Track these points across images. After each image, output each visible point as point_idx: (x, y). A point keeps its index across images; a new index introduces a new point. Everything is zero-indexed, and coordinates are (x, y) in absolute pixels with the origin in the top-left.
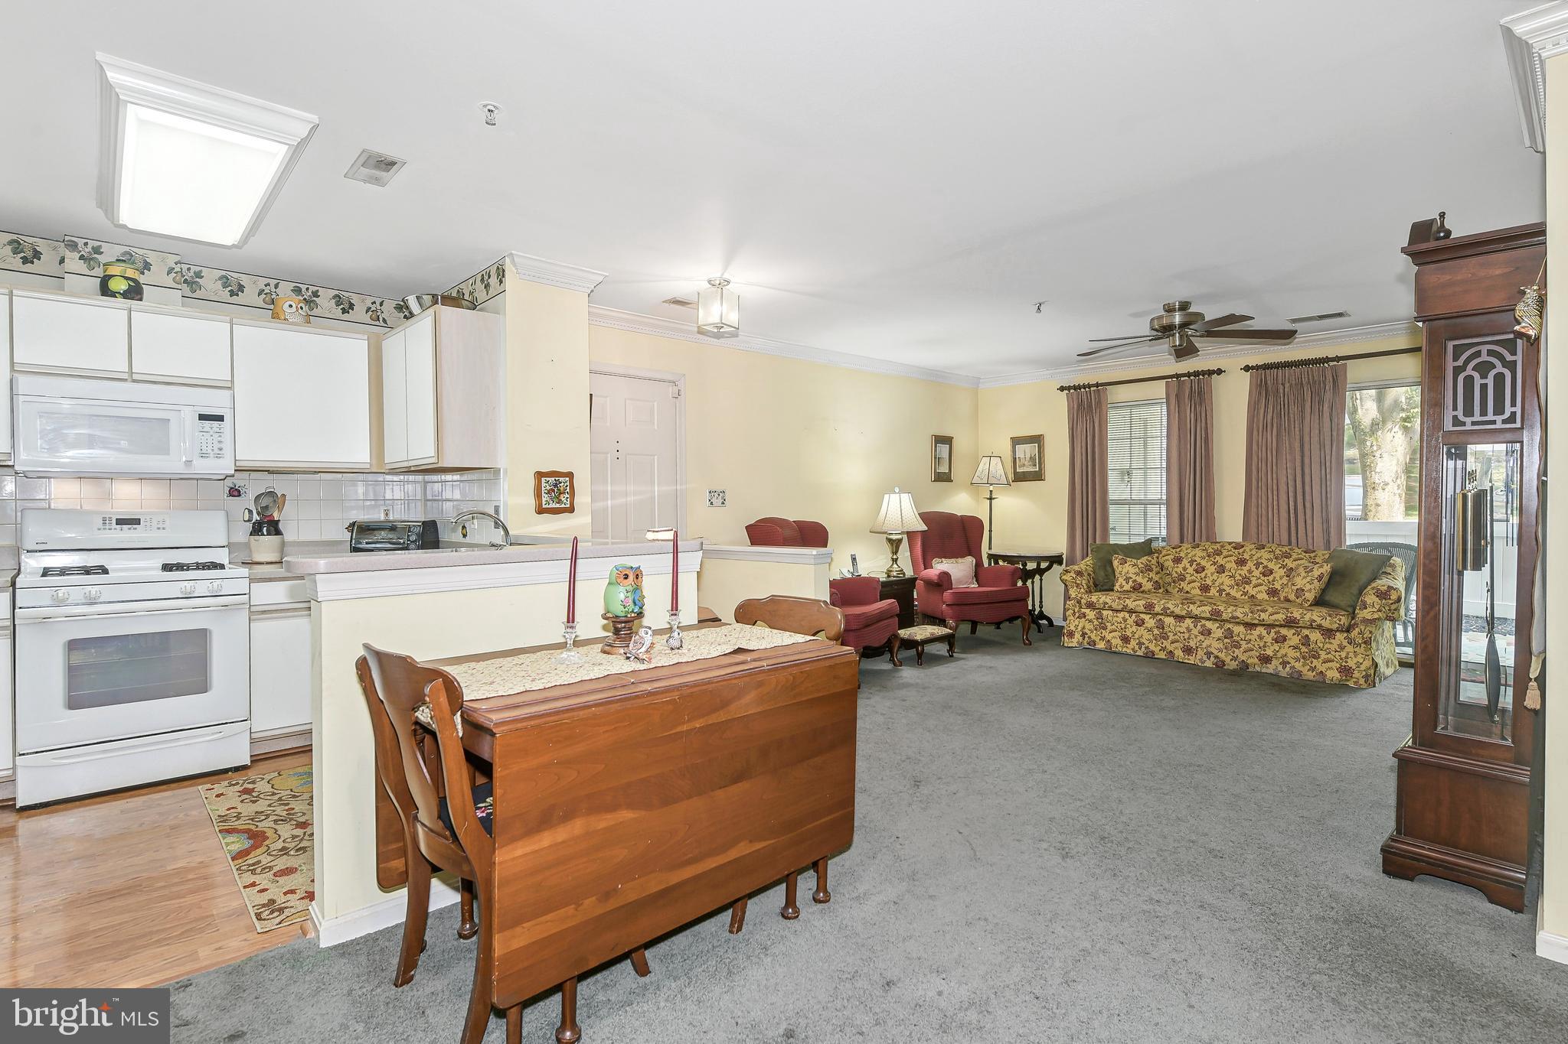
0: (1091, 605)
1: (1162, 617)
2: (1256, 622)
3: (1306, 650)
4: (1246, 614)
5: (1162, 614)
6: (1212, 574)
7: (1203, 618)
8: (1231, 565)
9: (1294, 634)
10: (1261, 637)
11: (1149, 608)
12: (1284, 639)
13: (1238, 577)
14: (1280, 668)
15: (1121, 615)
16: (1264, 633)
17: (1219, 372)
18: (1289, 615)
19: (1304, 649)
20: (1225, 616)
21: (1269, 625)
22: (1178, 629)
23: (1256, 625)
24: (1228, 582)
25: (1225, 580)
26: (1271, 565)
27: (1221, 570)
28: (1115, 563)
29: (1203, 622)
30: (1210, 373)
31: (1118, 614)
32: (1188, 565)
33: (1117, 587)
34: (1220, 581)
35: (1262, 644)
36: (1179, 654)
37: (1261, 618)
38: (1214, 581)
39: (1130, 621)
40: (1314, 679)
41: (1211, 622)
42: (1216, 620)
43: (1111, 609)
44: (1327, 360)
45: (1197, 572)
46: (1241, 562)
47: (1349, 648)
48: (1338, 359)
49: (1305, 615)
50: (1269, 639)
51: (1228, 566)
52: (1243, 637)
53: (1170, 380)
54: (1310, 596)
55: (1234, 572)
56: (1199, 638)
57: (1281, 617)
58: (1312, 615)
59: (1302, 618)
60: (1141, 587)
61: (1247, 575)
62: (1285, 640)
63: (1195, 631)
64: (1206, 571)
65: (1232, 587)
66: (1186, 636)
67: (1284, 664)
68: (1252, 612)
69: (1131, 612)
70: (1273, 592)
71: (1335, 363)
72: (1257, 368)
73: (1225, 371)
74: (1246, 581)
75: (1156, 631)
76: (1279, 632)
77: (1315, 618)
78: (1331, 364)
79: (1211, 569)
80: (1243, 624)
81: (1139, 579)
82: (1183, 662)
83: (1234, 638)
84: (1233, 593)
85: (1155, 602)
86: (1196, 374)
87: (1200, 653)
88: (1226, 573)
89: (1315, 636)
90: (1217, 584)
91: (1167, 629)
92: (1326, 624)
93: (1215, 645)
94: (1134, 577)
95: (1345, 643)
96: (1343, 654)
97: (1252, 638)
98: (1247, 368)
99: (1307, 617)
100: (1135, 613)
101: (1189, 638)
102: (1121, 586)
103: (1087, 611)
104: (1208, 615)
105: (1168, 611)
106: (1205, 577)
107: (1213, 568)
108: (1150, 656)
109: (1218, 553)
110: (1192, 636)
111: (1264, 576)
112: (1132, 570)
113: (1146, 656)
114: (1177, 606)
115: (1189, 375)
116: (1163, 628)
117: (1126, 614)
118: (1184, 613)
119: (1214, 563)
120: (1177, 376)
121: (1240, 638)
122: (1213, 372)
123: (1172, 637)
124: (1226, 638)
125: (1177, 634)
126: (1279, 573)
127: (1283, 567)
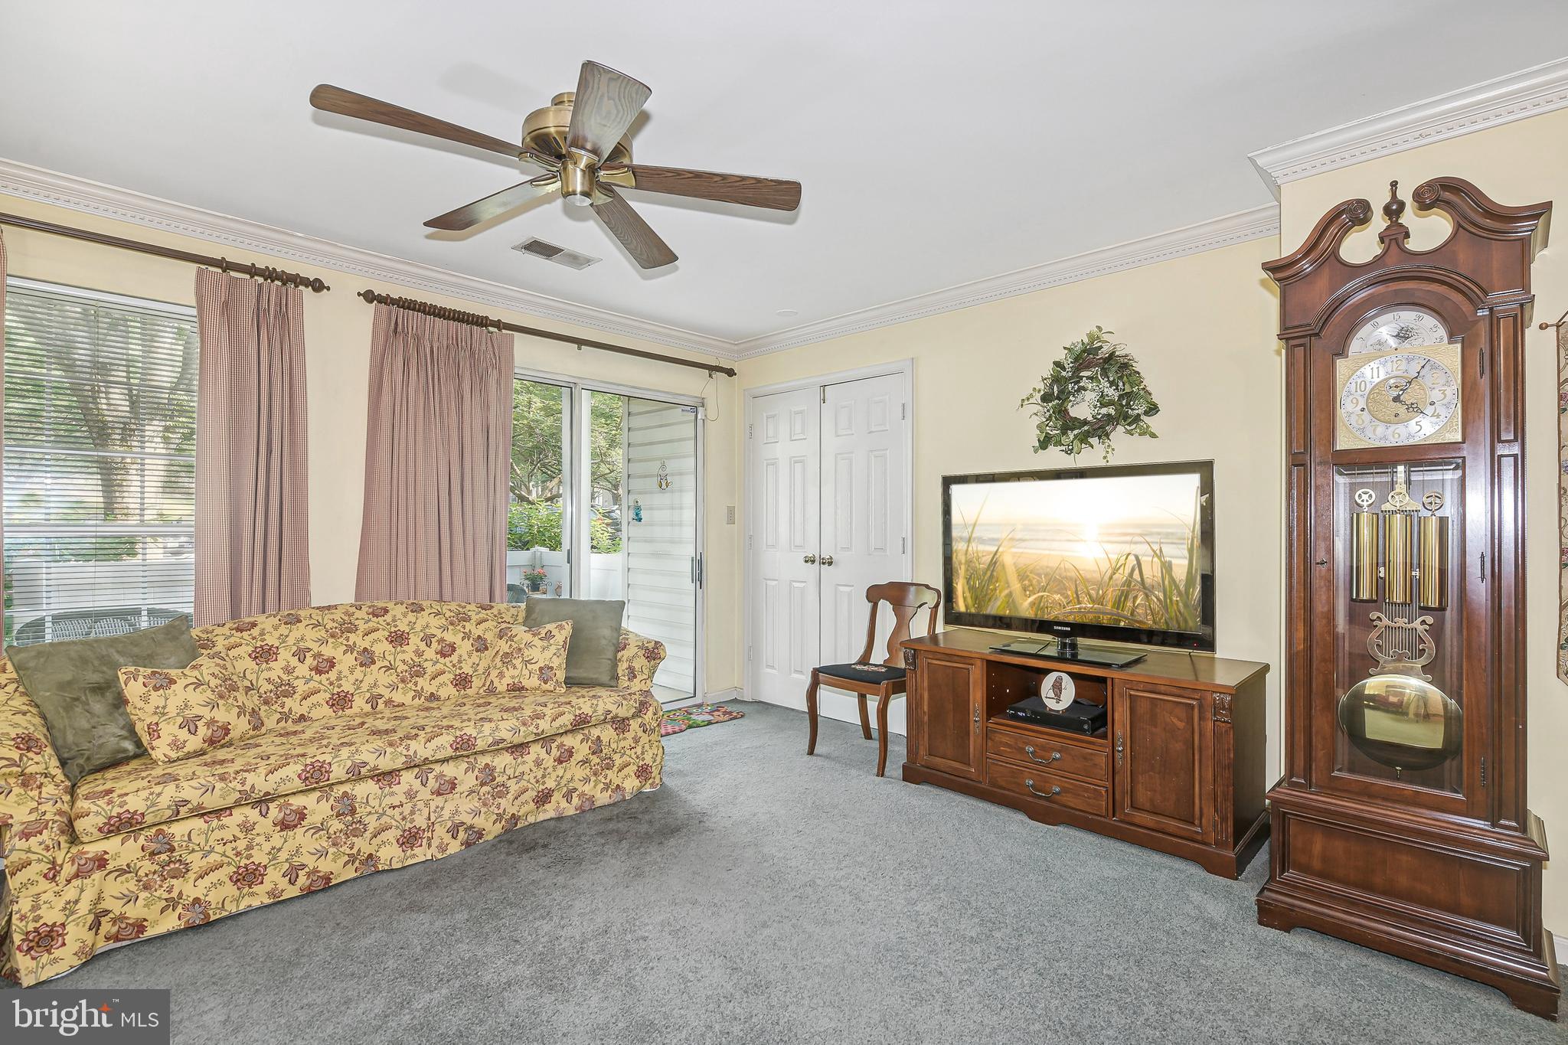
0: (124, 825)
1: (347, 788)
2: (532, 739)
3: (598, 760)
4: (516, 731)
5: (347, 782)
6: (352, 671)
7: (437, 761)
8: (382, 647)
9: (582, 742)
10: (538, 763)
11: (316, 779)
12: (570, 753)
13: (402, 667)
14: (564, 804)
15: (238, 816)
16: (543, 753)
17: (318, 286)
18: (578, 712)
19: (595, 760)
20: (481, 744)
21: (548, 738)
22: (388, 801)
24: (385, 679)
25: (377, 677)
27: (367, 659)
28: (133, 690)
29: (437, 768)
30: (297, 280)
31: (226, 820)
32: (294, 662)
33: (161, 750)
34: (369, 680)
35: (539, 774)
36: (390, 854)
37: (539, 730)
38: (358, 683)
39: (265, 825)
40: (611, 801)
41: (453, 764)
42: (463, 756)
43: (200, 813)
44: (482, 322)
45: (319, 671)
46: (398, 639)
47: (645, 738)
48: (499, 324)
49: (597, 705)
50: (549, 762)
51: (378, 650)
52: (510, 772)
53: (204, 267)
54: (561, 675)
55: (391, 658)
56: (432, 805)
57: (567, 720)
58: (605, 704)
59: (595, 711)
60: (227, 731)
61: (416, 659)
62: (573, 754)
63: (424, 794)
64: (337, 667)
65: (394, 687)
66: (407, 809)
67: (568, 796)
68: (524, 724)
69: (262, 802)
70: (462, 682)
71: (497, 330)
72: (389, 301)
73: (328, 289)
74: (417, 671)
75: (336, 825)
76: (562, 745)
78: (491, 329)
79: (346, 662)
80: (507, 749)
81: (221, 716)
82: (404, 868)
83: (497, 780)
84: (398, 697)
85: (328, 758)
86: (270, 275)
87: (440, 831)
88: (379, 664)
89: (607, 734)
90: (365, 687)
91: (361, 811)
93: (462, 807)
94: (206, 712)
95: (640, 733)
96: (639, 750)
97: (525, 768)
98: (369, 296)
99: (600, 711)
100: (272, 800)
101: (412, 813)
102: (176, 745)
103: (112, 845)
104: (450, 752)
105: (363, 771)
106: (338, 679)
107: (350, 660)
108: (324, 886)
109: (347, 627)
110: (420, 805)
111: (444, 656)
112: (196, 698)
113: (309, 893)
114: (382, 753)
115: (252, 271)
116: (353, 811)
117: (247, 810)
118: (398, 763)
119: (350, 649)
120: (225, 266)
121: (506, 777)
122: (306, 282)
123: (372, 823)
124: (482, 784)
125: (384, 813)
126: (464, 647)
127: (467, 636)
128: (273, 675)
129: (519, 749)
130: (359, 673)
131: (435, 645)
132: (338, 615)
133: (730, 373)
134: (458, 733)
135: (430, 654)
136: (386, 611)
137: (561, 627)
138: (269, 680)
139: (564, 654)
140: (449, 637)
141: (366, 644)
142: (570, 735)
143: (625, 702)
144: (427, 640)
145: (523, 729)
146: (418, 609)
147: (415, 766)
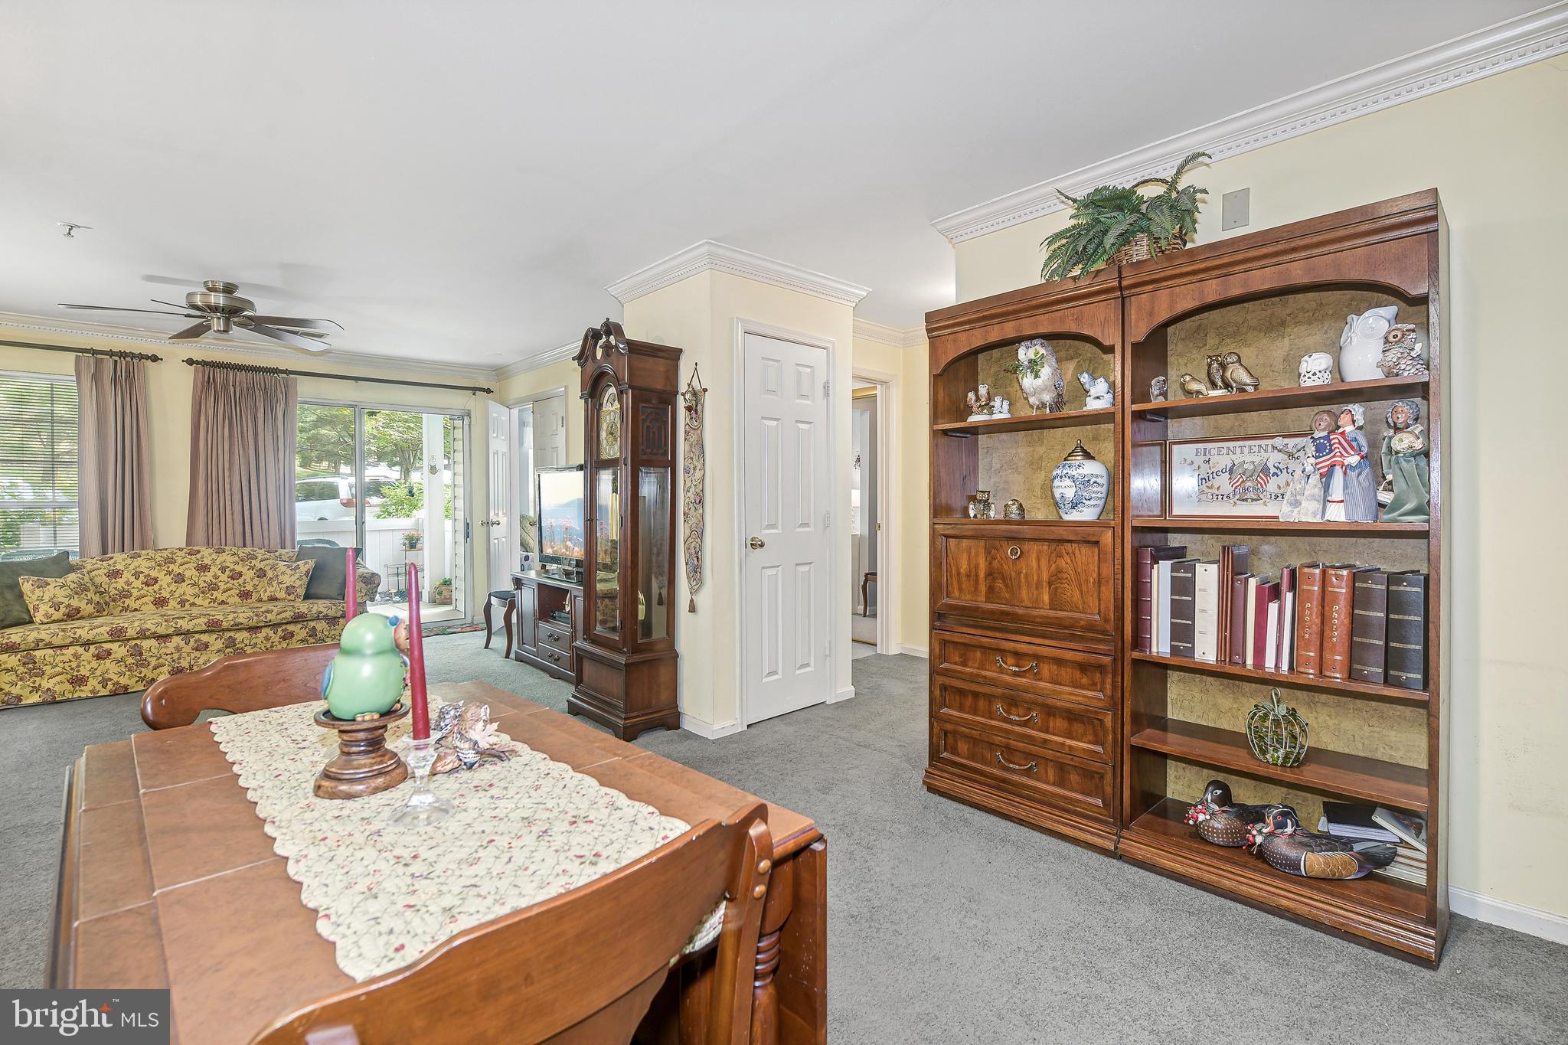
1: (138, 642)
2: (263, 624)
4: (251, 619)
5: (137, 638)
6: (169, 585)
7: (197, 632)
8: (190, 572)
9: (301, 628)
10: (267, 638)
11: (118, 635)
12: (292, 634)
13: (203, 585)
15: (72, 650)
16: (271, 633)
17: (155, 359)
18: (297, 611)
19: (311, 641)
20: (226, 625)
21: (275, 625)
22: (163, 651)
23: (260, 628)
24: (190, 591)
25: (186, 589)
26: (238, 568)
27: (179, 579)
28: (27, 587)
29: (197, 636)
30: (140, 356)
31: (65, 651)
32: (132, 579)
33: (39, 618)
34: (180, 591)
35: (269, 646)
36: (166, 679)
37: (268, 620)
38: (172, 593)
39: (87, 656)
41: (207, 634)
42: (214, 631)
43: (51, 646)
44: (276, 371)
45: (147, 584)
46: (203, 568)
48: (286, 372)
50: (276, 639)
51: (188, 574)
52: (247, 642)
53: (80, 353)
54: (302, 591)
55: (196, 580)
56: (193, 656)
57: (288, 614)
59: (309, 612)
60: (79, 611)
61: (214, 580)
62: (293, 636)
63: (187, 649)
64: (160, 583)
65: (196, 596)
66: (176, 656)
68: (257, 615)
69: (86, 644)
70: (245, 595)
71: (285, 375)
72: (204, 363)
73: (161, 359)
74: (213, 587)
75: (130, 660)
76: (286, 629)
77: (321, 609)
78: (281, 375)
79: (166, 580)
80: (246, 629)
81: (76, 603)
83: (237, 646)
84: (199, 602)
85: (126, 625)
86: (123, 355)
88: (187, 582)
89: (321, 626)
90: (177, 594)
91: (146, 654)
92: (332, 613)
94: (66, 600)
97: (258, 641)
98: (190, 362)
99: (314, 611)
100: (91, 644)
101: (179, 658)
102: (47, 615)
104: (204, 628)
105: (147, 633)
106: (160, 589)
107: (168, 579)
108: (123, 691)
109: (170, 561)
110: (184, 655)
111: (233, 579)
113: (114, 694)
114: (159, 625)
115: (111, 353)
116: (141, 654)
117: (77, 648)
118: (171, 631)
119: (170, 573)
120: (93, 351)
121: (243, 645)
122: (147, 357)
123: (153, 662)
124: (227, 647)
125: (161, 657)
126: (248, 575)
127: (252, 568)
128: (119, 586)
129: (253, 629)
130: (173, 587)
131: (228, 573)
132: (165, 554)
133: (489, 391)
134: (211, 618)
135: (224, 577)
136: (199, 552)
137: (306, 563)
138: (116, 589)
139: (306, 580)
141: (180, 570)
142: (292, 625)
143: (334, 607)
144: (223, 569)
145: (255, 618)
146: (221, 551)
147: (182, 634)
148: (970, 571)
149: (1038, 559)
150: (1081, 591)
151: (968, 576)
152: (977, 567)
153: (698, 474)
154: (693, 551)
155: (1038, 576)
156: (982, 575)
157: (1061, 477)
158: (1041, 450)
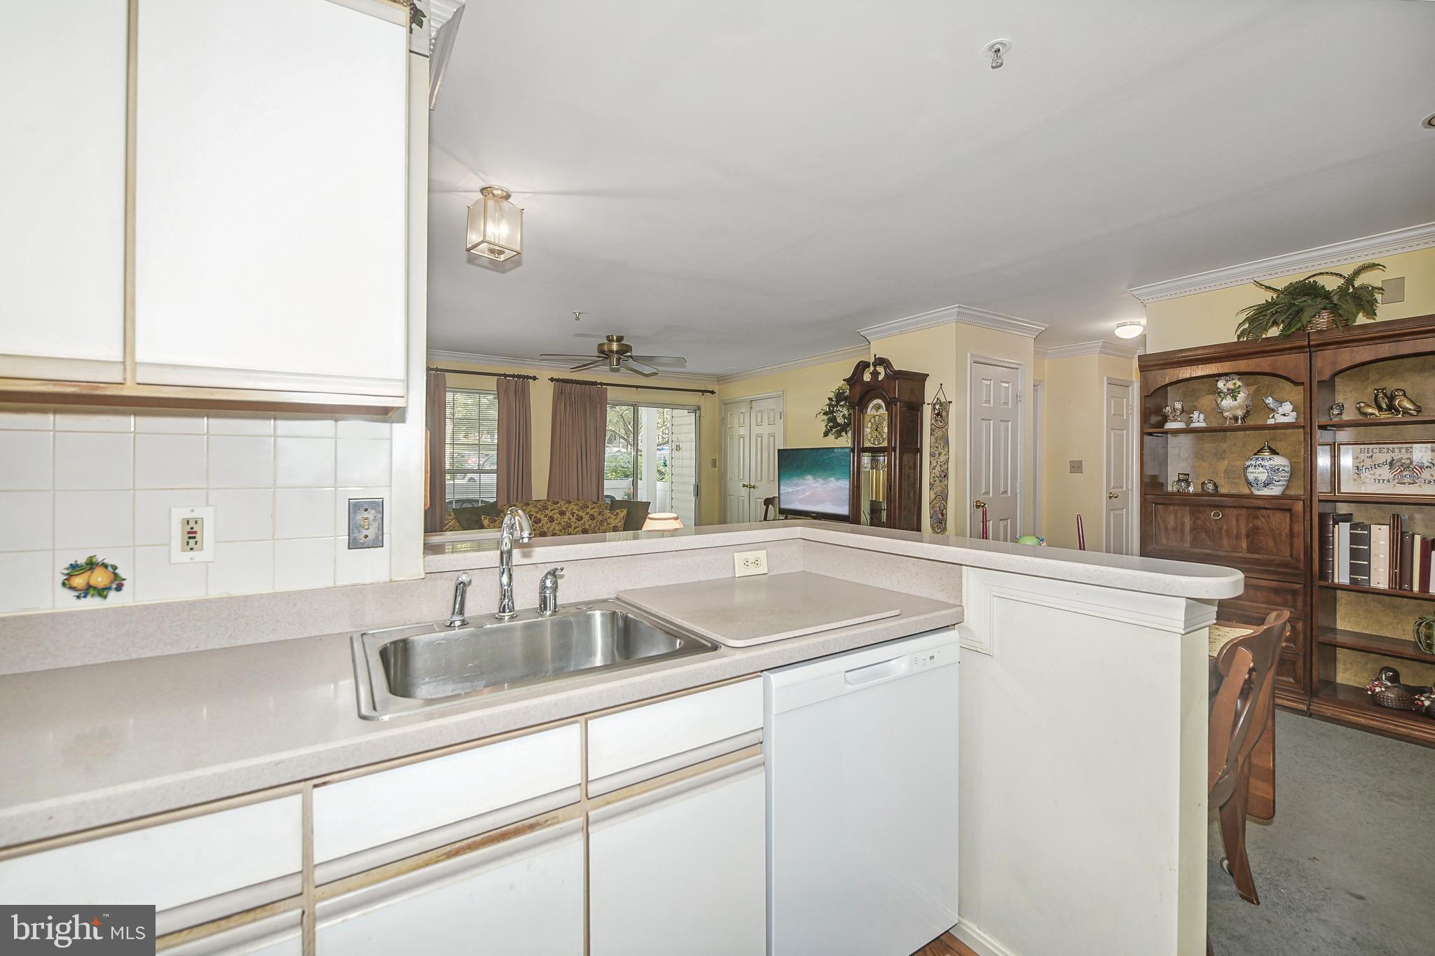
6: (547, 523)
8: (557, 516)
13: (563, 524)
17: (535, 378)
24: (558, 527)
25: (555, 527)
27: (552, 520)
30: (528, 377)
38: (549, 528)
44: (594, 383)
46: (562, 513)
48: (602, 384)
51: (555, 517)
53: (499, 377)
71: (600, 386)
72: (559, 380)
73: (538, 379)
78: (597, 386)
86: (519, 376)
88: (556, 522)
98: (552, 380)
106: (542, 526)
107: (546, 519)
115: (513, 376)
120: (506, 376)
122: (531, 378)
126: (586, 518)
127: (587, 514)
130: (549, 525)
131: (575, 516)
132: (542, 503)
133: (713, 393)
135: (573, 519)
136: (558, 503)
137: (622, 511)
139: (623, 522)
140: (580, 513)
141: (551, 514)
144: (573, 514)
146: (569, 502)
148: (1177, 527)
149: (1237, 520)
150: (1275, 542)
151: (1175, 530)
152: (1183, 524)
153: (943, 458)
154: (938, 509)
155: (1238, 531)
156: (1187, 529)
157: (1255, 466)
158: (1224, 446)
